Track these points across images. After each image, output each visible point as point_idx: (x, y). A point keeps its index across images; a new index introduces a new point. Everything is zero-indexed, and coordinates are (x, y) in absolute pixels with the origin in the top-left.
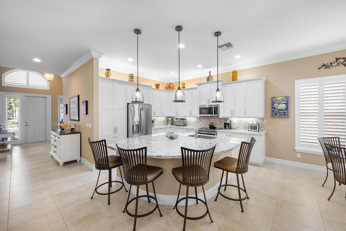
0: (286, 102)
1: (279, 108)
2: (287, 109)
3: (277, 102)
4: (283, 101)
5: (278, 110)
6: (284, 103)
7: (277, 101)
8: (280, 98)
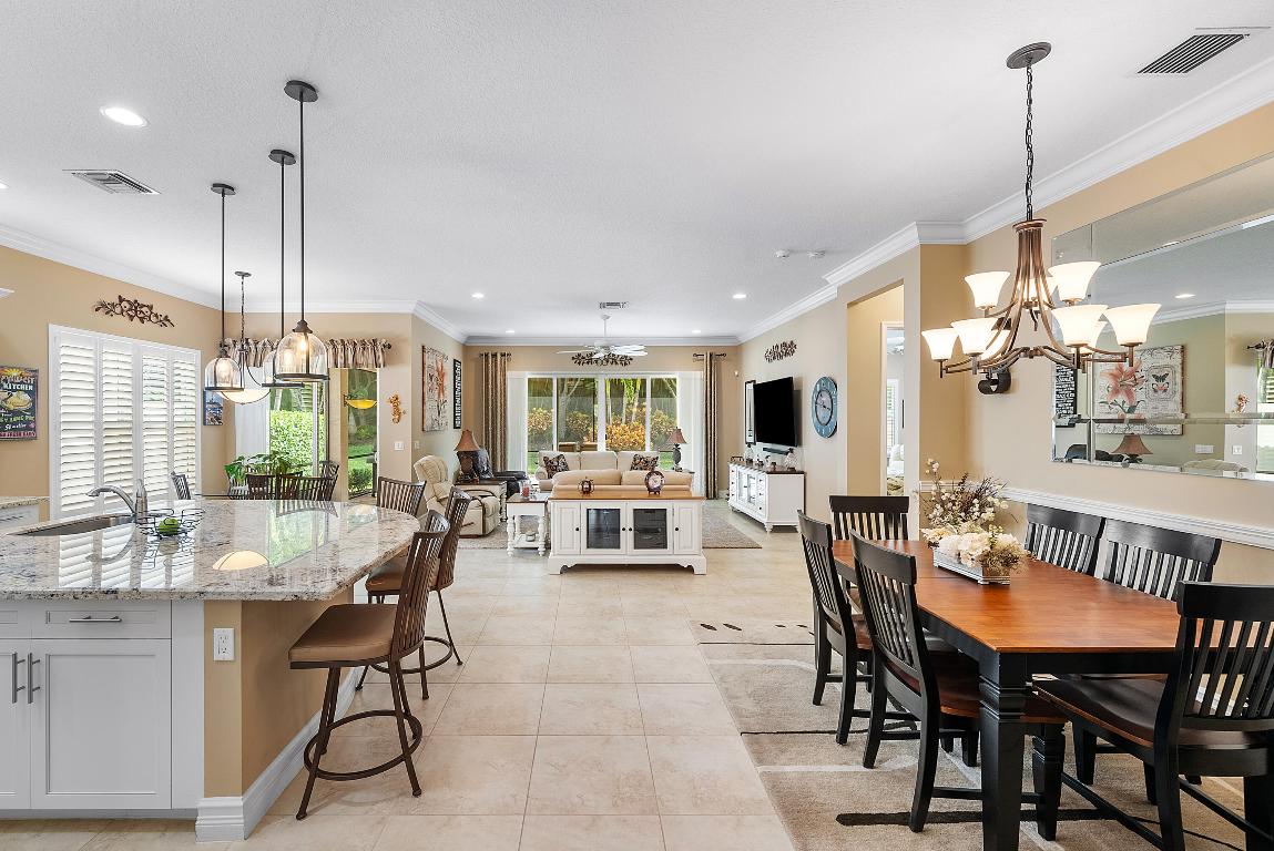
0: (31, 388)
1: (12, 408)
2: (33, 410)
3: (6, 386)
4: (22, 383)
5: (10, 412)
6: (25, 391)
7: (6, 381)
8: (15, 373)
